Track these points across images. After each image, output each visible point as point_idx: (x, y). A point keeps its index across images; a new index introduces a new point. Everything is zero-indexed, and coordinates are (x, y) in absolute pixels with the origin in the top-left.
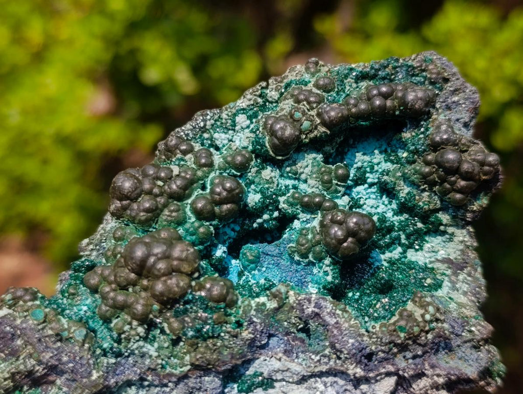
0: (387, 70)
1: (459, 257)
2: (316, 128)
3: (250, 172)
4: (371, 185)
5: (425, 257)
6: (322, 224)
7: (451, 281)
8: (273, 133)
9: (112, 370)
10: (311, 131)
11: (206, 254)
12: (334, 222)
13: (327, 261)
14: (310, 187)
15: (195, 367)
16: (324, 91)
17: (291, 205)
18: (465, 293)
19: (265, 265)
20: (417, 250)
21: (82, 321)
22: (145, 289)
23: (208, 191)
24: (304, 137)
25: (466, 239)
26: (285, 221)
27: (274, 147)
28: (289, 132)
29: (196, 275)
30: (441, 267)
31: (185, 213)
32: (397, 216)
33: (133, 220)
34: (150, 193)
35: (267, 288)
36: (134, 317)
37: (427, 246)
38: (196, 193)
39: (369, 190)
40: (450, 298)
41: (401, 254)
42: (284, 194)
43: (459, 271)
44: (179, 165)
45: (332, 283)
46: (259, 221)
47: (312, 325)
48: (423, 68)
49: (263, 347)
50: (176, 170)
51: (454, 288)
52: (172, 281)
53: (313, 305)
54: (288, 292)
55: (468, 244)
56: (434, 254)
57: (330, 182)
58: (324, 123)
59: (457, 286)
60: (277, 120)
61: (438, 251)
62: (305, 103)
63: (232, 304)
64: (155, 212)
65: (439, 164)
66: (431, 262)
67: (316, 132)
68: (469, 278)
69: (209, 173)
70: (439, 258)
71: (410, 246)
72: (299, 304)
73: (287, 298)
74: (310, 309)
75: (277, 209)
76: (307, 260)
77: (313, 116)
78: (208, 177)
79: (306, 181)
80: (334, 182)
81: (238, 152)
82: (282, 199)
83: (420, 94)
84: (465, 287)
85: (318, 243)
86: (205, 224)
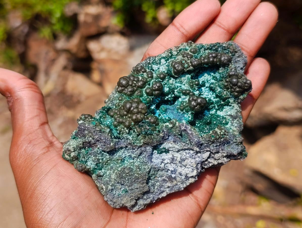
0: (216, 47)
1: (235, 115)
2: (189, 67)
3: (165, 80)
4: (207, 87)
5: (223, 114)
6: (189, 100)
7: (231, 122)
8: (174, 68)
9: (117, 143)
10: (188, 68)
11: (149, 107)
12: (193, 100)
13: (190, 113)
14: (185, 87)
15: (144, 144)
16: (193, 54)
17: (179, 93)
18: (236, 127)
19: (168, 112)
20: (221, 111)
21: (108, 127)
22: (130, 117)
23: (151, 86)
24: (185, 69)
25: (238, 109)
26: (176, 98)
27: (175, 73)
28: (180, 68)
29: (146, 114)
30: (228, 118)
31: (143, 93)
32: (215, 99)
33: (125, 94)
34: (131, 85)
35: (169, 120)
36: (125, 126)
37: (224, 110)
38: (147, 87)
39: (206, 89)
40: (230, 128)
41: (215, 112)
42: (176, 89)
43: (234, 119)
44: (141, 76)
45: (191, 120)
46: (167, 97)
47: (183, 133)
48: (228, 47)
49: (166, 139)
50: (140, 78)
51: (232, 125)
52: (139, 116)
53: (184, 127)
54: (176, 122)
55: (239, 110)
56: (226, 113)
57: (193, 86)
58: (192, 65)
59: (233, 124)
60: (176, 63)
61: (228, 112)
62: (186, 57)
63: (158, 124)
64: (133, 92)
65: (231, 82)
66: (225, 116)
67: (189, 68)
68: (238, 122)
69: (152, 80)
70: (228, 114)
71: (219, 109)
72: (180, 126)
73: (176, 124)
74: (183, 128)
75: (174, 94)
76: (183, 112)
77: (189, 62)
78: (151, 81)
79: (184, 85)
80: (194, 86)
81: (162, 73)
82: (176, 90)
83: (226, 58)
84: (236, 125)
85: (187, 106)
86: (149, 97)
